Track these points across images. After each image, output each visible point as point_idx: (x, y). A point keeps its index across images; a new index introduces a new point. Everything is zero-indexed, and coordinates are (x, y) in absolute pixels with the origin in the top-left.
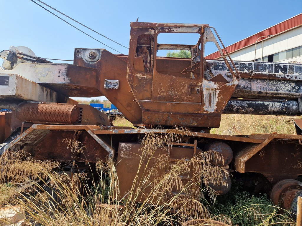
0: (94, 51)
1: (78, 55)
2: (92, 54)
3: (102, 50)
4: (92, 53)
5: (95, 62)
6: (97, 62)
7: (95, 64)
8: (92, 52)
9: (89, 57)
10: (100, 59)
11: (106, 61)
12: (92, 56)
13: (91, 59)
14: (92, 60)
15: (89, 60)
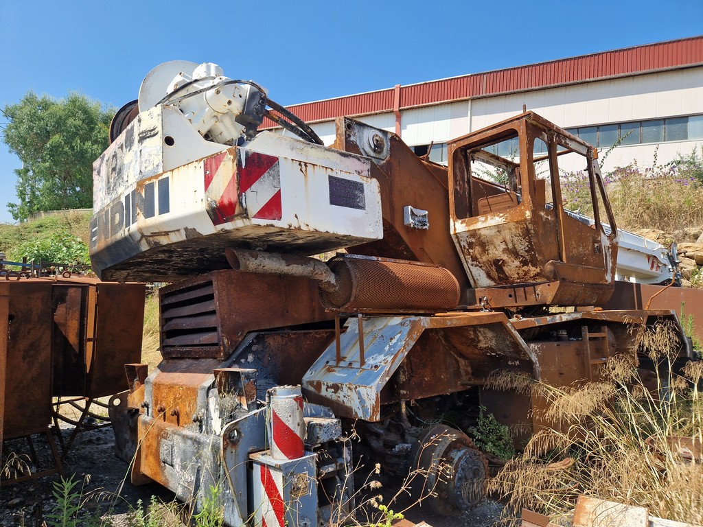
0: (380, 134)
1: (350, 136)
2: (377, 141)
3: (390, 136)
4: (377, 138)
5: (382, 162)
6: (384, 162)
7: (382, 166)
8: (377, 135)
9: (373, 146)
10: (389, 156)
11: (399, 162)
12: (378, 147)
13: (374, 151)
14: (378, 156)
15: (372, 154)
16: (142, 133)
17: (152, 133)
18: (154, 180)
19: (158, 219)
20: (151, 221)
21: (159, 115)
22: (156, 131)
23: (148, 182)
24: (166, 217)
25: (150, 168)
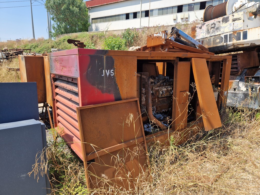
16: (235, 19)
17: (239, 19)
18: (241, 31)
19: (242, 41)
20: (238, 41)
21: (242, 14)
22: (241, 19)
23: (238, 32)
24: (245, 40)
25: (238, 28)
